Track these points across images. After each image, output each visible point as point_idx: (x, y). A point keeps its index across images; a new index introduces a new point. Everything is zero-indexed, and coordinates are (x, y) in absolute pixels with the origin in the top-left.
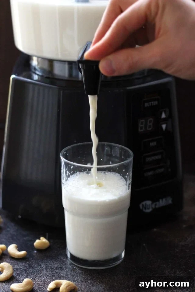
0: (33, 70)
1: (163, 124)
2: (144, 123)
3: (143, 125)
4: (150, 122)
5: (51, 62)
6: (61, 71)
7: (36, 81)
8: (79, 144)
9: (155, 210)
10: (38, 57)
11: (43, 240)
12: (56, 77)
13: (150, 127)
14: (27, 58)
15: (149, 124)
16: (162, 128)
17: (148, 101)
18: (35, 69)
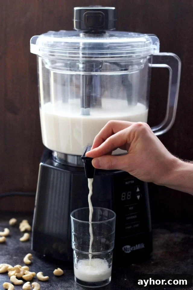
0: (54, 160)
1: (138, 195)
2: (125, 195)
3: (124, 196)
4: (129, 194)
5: (66, 155)
6: (72, 161)
7: (56, 167)
8: (82, 208)
9: (132, 251)
10: (58, 152)
11: (59, 270)
12: (69, 165)
13: (129, 197)
14: (50, 152)
15: (128, 195)
16: (137, 198)
17: (127, 181)
18: (56, 158)
